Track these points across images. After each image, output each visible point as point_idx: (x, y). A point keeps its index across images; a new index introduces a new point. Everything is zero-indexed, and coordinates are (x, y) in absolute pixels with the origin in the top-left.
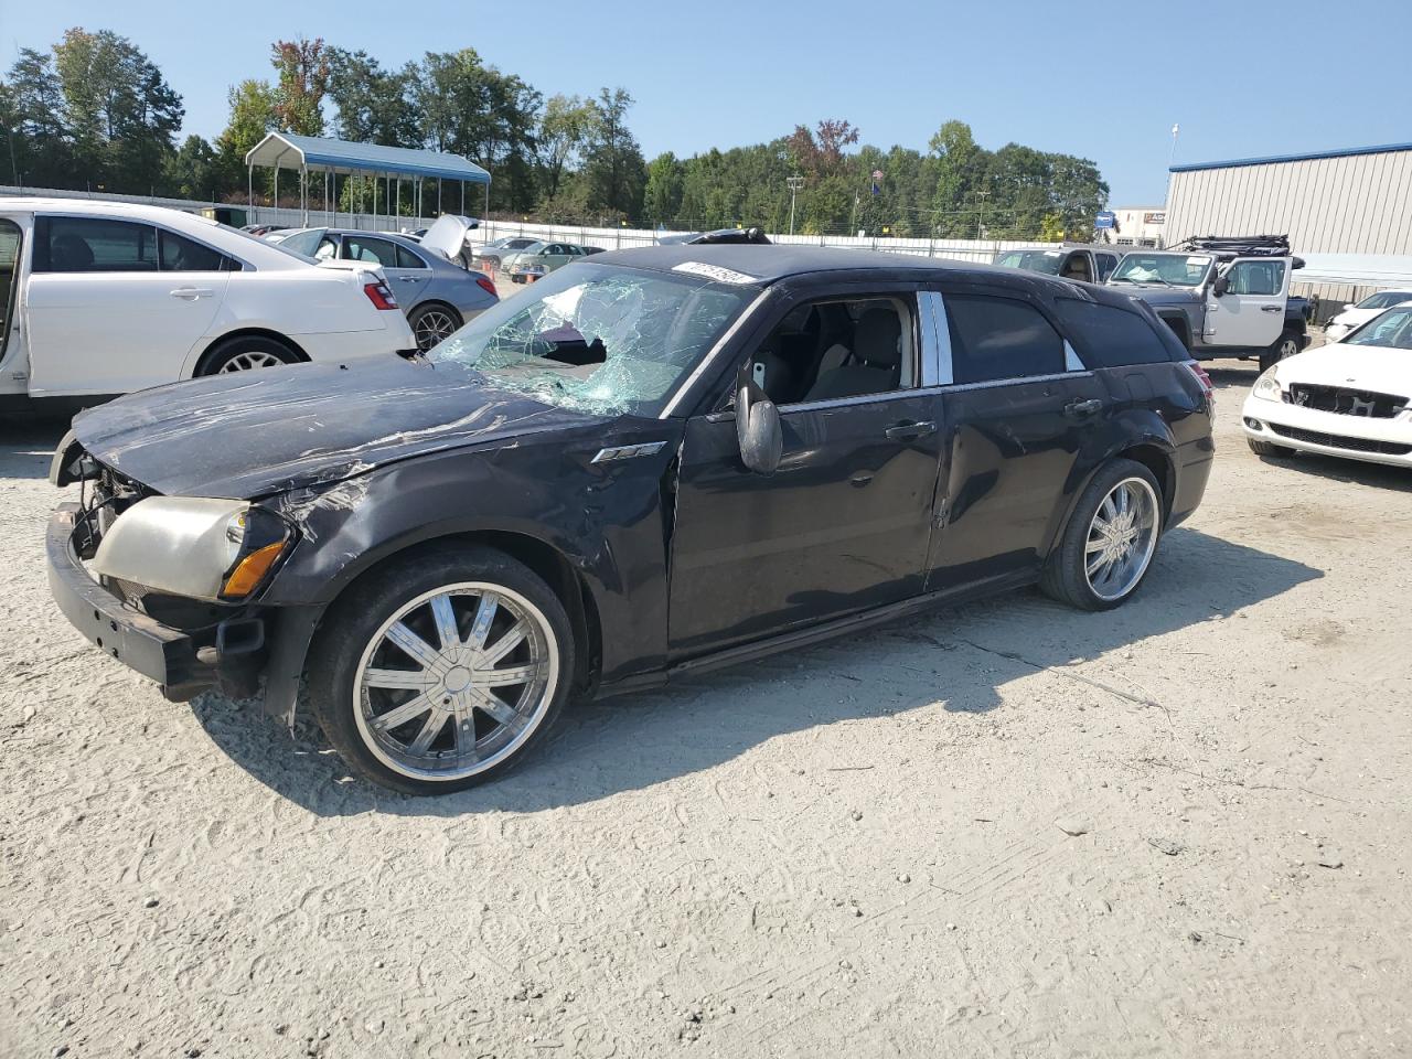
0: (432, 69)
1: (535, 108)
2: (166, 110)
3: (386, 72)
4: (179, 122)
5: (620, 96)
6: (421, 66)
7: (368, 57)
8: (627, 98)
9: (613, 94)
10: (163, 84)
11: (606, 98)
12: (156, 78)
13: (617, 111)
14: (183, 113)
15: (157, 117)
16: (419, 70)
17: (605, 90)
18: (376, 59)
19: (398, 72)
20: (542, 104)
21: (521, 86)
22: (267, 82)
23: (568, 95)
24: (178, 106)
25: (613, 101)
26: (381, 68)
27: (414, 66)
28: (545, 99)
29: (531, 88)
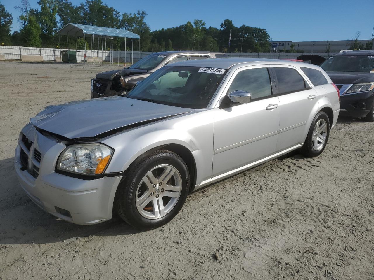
0: (88, 5)
1: (118, 17)
2: (7, 19)
3: (74, 6)
4: (12, 22)
5: (143, 13)
6: (85, 4)
7: (69, 2)
8: (145, 14)
9: (141, 12)
10: (5, 11)
11: (139, 14)
12: (4, 9)
13: (142, 18)
14: (12, 18)
15: (4, 21)
16: (84, 6)
17: (139, 11)
18: (71, 2)
19: (78, 6)
20: (120, 16)
21: (114, 11)
22: (37, 10)
23: (128, 13)
24: (11, 16)
25: (141, 14)
26: (73, 5)
27: (83, 5)
28: (121, 14)
29: (117, 11)
